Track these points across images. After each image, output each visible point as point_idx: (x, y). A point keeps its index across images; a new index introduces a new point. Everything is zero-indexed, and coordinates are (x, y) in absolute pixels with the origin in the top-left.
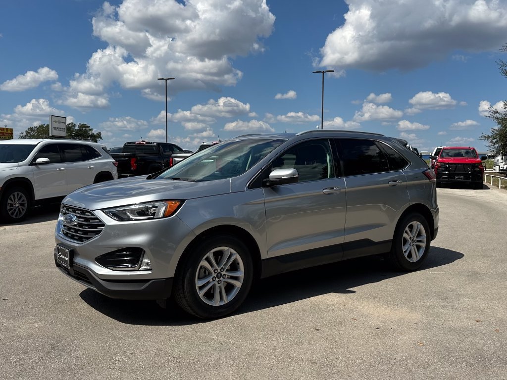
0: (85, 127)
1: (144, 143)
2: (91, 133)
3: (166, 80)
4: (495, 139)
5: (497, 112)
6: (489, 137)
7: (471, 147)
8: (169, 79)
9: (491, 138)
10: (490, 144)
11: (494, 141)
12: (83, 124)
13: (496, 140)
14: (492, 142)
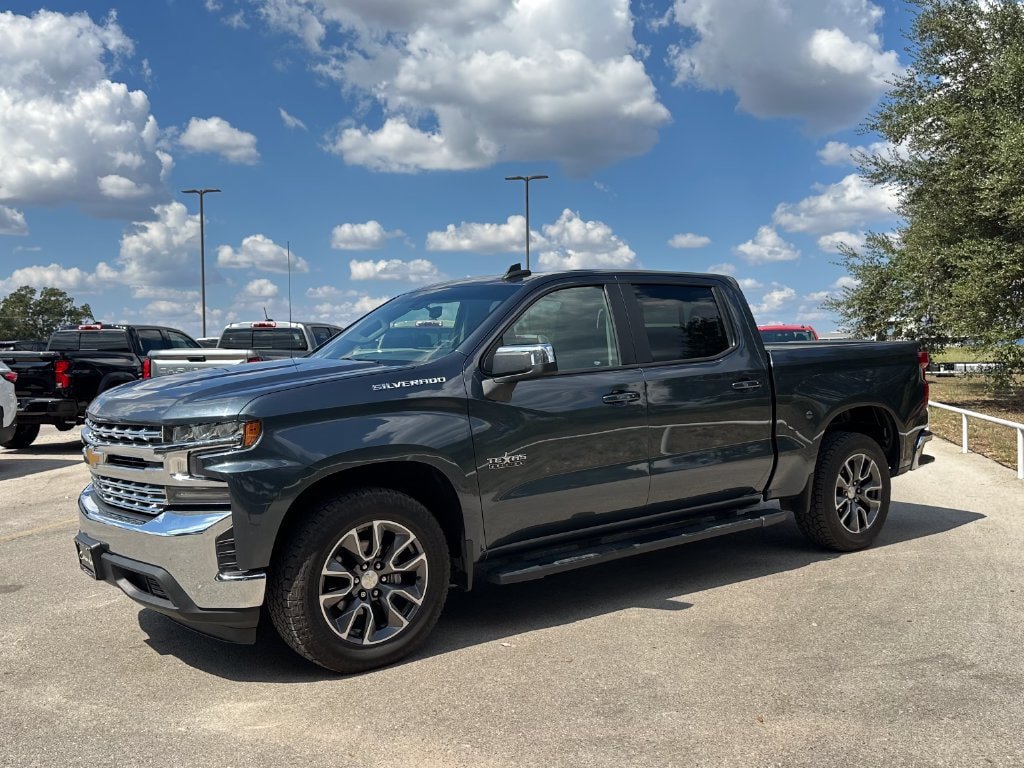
0: (55, 295)
1: (98, 326)
2: (68, 306)
3: (201, 193)
4: (849, 307)
5: (855, 255)
6: (839, 304)
7: (806, 326)
8: (207, 191)
9: (843, 307)
10: (842, 317)
11: (850, 311)
12: (52, 290)
13: (852, 310)
14: (846, 314)
